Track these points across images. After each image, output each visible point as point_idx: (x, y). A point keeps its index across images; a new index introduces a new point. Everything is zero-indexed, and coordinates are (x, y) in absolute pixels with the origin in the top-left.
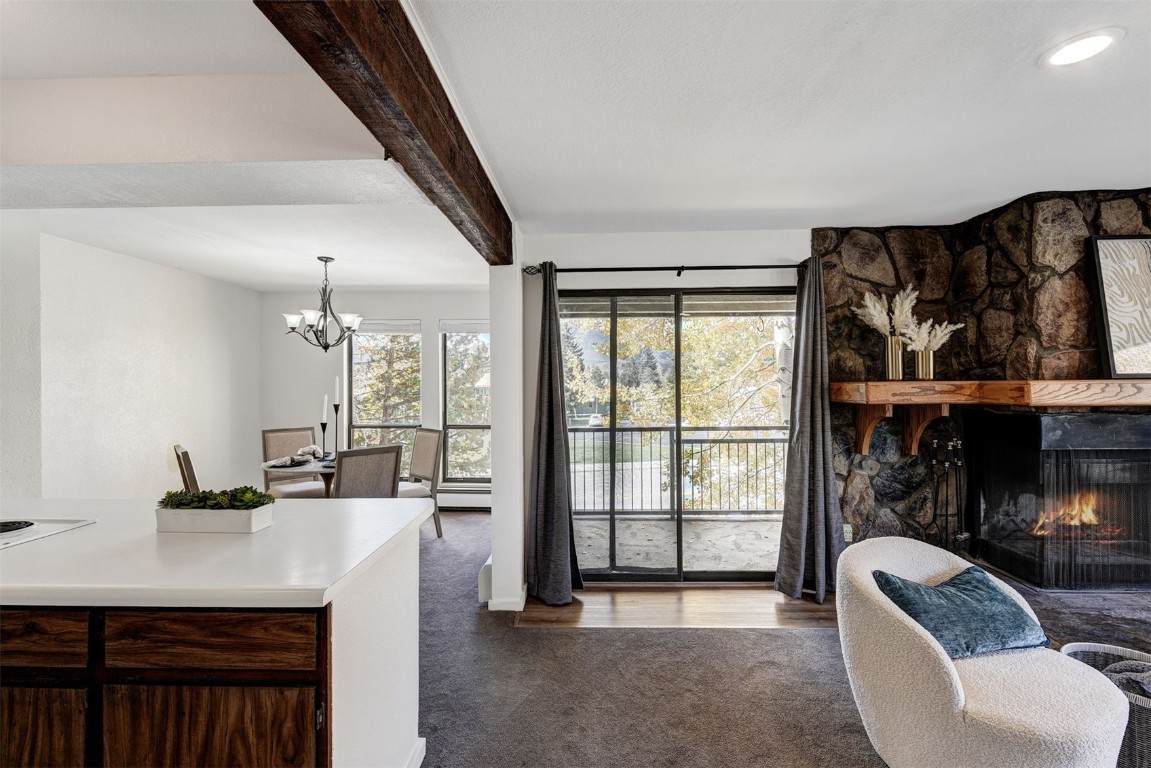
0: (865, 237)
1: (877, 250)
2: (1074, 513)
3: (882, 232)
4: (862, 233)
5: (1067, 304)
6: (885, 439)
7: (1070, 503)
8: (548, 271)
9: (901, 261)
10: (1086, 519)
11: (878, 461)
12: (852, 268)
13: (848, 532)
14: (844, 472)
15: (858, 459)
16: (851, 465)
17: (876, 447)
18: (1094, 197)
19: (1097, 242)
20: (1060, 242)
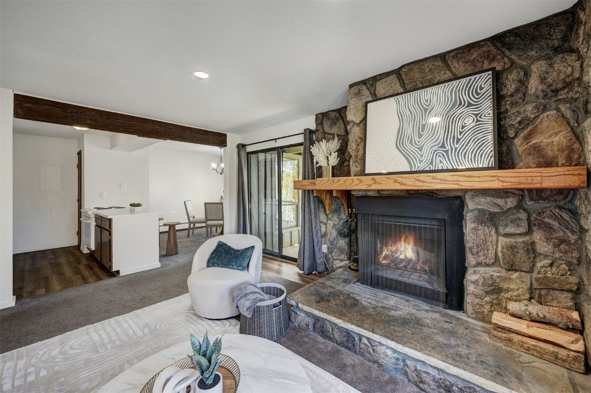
0: (333, 114)
1: (337, 120)
2: (402, 249)
3: (339, 111)
4: (332, 113)
5: (361, 138)
6: (340, 208)
10: (408, 256)
11: (338, 218)
12: (327, 129)
13: (325, 248)
14: (325, 222)
15: (330, 216)
16: (328, 219)
17: (337, 211)
18: (375, 79)
19: (369, 105)
20: (357, 107)
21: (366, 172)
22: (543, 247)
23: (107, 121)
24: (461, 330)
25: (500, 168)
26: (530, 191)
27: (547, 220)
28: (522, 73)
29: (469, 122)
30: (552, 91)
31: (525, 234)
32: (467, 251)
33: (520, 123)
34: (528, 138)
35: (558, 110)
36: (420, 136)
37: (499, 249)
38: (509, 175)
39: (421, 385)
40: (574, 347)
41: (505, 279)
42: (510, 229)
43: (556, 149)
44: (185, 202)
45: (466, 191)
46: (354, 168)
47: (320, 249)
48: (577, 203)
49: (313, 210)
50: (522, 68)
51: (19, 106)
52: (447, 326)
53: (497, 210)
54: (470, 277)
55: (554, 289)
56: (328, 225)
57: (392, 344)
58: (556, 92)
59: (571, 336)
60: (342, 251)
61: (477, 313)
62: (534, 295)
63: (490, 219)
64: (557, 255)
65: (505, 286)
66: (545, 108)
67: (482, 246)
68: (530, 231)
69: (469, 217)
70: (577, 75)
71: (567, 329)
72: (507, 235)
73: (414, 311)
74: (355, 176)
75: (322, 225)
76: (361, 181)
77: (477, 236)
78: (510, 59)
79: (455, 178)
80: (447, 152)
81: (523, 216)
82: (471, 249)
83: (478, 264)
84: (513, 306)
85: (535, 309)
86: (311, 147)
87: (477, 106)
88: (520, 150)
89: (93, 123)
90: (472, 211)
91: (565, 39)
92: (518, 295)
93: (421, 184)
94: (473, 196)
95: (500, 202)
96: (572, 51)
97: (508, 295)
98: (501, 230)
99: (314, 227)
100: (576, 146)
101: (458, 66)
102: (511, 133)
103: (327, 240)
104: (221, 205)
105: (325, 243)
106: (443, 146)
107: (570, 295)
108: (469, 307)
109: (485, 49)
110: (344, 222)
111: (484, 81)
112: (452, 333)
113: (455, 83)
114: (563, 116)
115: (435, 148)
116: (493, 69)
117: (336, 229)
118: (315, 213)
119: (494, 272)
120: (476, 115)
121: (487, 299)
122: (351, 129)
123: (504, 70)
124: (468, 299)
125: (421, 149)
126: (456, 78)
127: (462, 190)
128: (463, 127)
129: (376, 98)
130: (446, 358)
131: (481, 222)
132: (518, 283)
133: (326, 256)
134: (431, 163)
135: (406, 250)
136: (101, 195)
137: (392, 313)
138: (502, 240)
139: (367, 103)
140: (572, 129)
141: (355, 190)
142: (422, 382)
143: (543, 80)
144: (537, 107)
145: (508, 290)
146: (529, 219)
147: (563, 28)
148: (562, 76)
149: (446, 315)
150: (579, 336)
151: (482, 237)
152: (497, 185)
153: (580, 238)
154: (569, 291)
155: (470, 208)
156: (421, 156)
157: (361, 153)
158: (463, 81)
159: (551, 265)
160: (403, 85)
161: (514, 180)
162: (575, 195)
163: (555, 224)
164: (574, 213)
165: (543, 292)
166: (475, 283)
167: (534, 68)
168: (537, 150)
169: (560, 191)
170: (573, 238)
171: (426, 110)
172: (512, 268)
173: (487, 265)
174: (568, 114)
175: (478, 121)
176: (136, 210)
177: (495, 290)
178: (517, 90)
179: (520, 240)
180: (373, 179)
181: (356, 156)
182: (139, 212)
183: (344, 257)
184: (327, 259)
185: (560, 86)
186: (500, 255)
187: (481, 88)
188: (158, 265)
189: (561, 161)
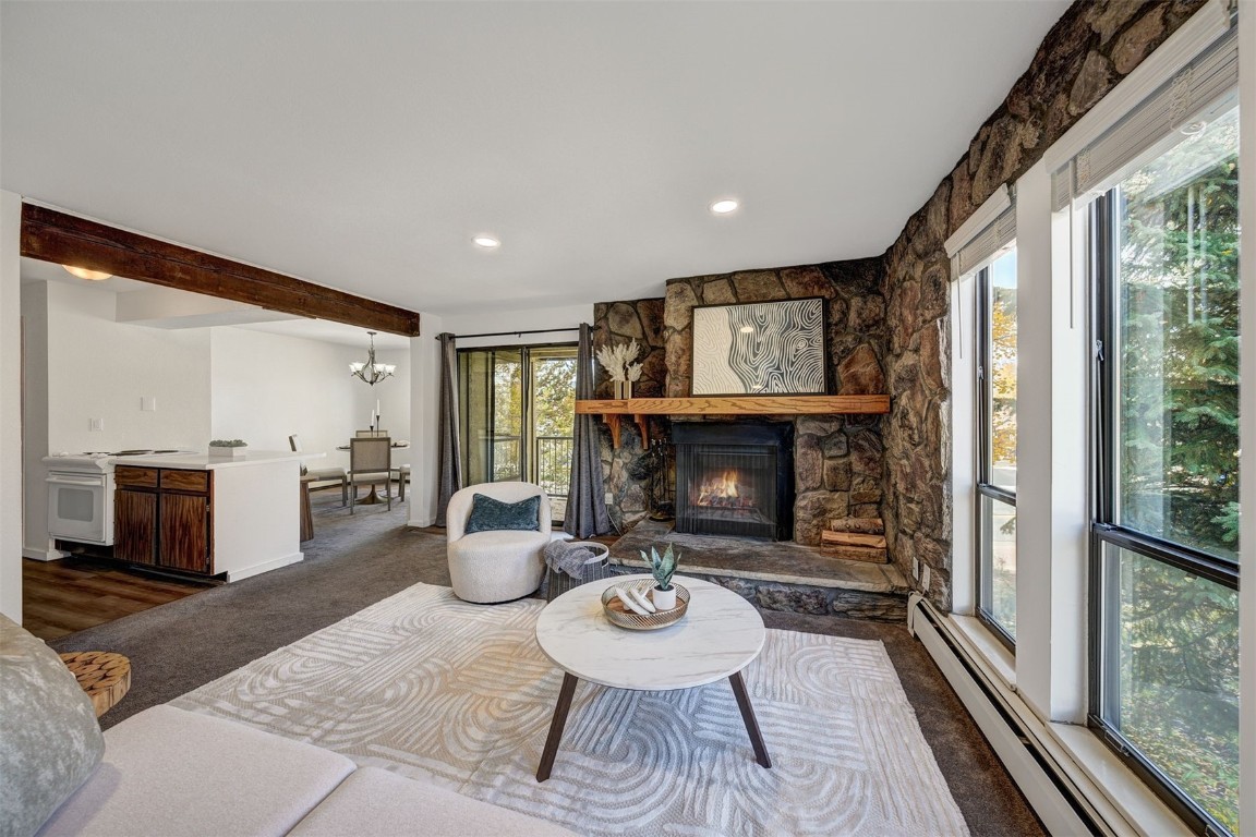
0: (624, 307)
1: (631, 316)
2: (723, 487)
3: (634, 304)
4: (621, 305)
5: (683, 350)
6: (634, 439)
7: (722, 482)
8: (446, 339)
9: (646, 322)
10: (730, 494)
11: (630, 453)
12: (614, 327)
13: (609, 498)
14: (610, 460)
15: (618, 451)
16: (614, 456)
17: (628, 444)
18: (702, 280)
19: (695, 310)
20: (678, 310)
21: (694, 393)
22: (858, 467)
23: (215, 275)
24: (797, 554)
25: (829, 394)
26: (849, 415)
27: (860, 442)
28: (844, 305)
29: (802, 345)
30: (866, 326)
31: (844, 456)
32: (797, 477)
33: (843, 352)
34: (848, 366)
35: (869, 344)
36: (755, 355)
37: (825, 472)
38: (838, 400)
39: (774, 606)
40: (880, 545)
41: (828, 500)
42: (834, 452)
43: (868, 378)
44: (291, 438)
45: (796, 416)
46: (672, 385)
47: (602, 499)
48: (881, 426)
49: (592, 444)
50: (844, 300)
51: (33, 230)
52: (784, 553)
53: (823, 435)
54: (800, 503)
55: (865, 503)
56: (615, 464)
57: (745, 574)
58: (868, 327)
59: (877, 538)
60: (635, 499)
61: (805, 538)
62: (852, 511)
63: (817, 443)
64: (867, 473)
65: (829, 506)
66: (860, 342)
67: (811, 470)
68: (848, 454)
69: (799, 442)
70: (882, 315)
71: (875, 533)
72: (831, 458)
73: (750, 548)
74: (675, 397)
75: (604, 466)
76: (692, 404)
77: (807, 460)
78: (836, 290)
79: (794, 402)
80: (782, 374)
81: (844, 439)
82: (800, 474)
83: (807, 489)
84: (836, 523)
85: (852, 522)
86: (598, 352)
87: (810, 331)
88: (842, 377)
89: (188, 278)
90: (802, 436)
91: (875, 282)
92: (839, 514)
93: (761, 408)
94: (804, 421)
95: (826, 426)
96: (880, 294)
97: (831, 515)
98: (827, 453)
99: (593, 469)
100: (881, 377)
101: (793, 287)
102: (836, 362)
103: (612, 487)
104: (386, 443)
105: (610, 491)
106: (778, 368)
107: (875, 506)
108: (798, 535)
109: (815, 274)
110: (639, 459)
111: (815, 307)
112: (791, 557)
113: (789, 303)
114: (873, 350)
115: (770, 370)
116: (823, 297)
117: (627, 470)
118: (595, 447)
119: (821, 495)
120: (808, 340)
121: (815, 522)
122: (669, 336)
123: (831, 299)
124: (798, 526)
125: (756, 369)
126: (789, 299)
127: (793, 415)
128: (797, 350)
129: (703, 304)
130: (794, 573)
131: (811, 447)
132: (839, 502)
133: (610, 508)
134: (767, 386)
135: (728, 487)
136: (92, 425)
137: (730, 552)
138: (828, 463)
139: (693, 307)
140: (878, 360)
141: (673, 415)
142: (775, 602)
143: (859, 315)
144: (855, 339)
145: (831, 511)
146: (848, 442)
147: (874, 272)
148: (873, 315)
149: (778, 546)
150: (881, 537)
151: (811, 461)
152: (828, 410)
153: (882, 456)
154: (875, 503)
155: (801, 433)
156: (757, 377)
157: (683, 368)
158: (797, 303)
159: (863, 481)
160: (735, 294)
161: (842, 405)
162: (880, 419)
163: (866, 444)
164: (879, 435)
165: (857, 507)
166: (804, 508)
167: (853, 302)
168: (854, 378)
169: (871, 416)
170: (878, 456)
171: (761, 327)
172: (834, 490)
173: (814, 489)
174: (876, 348)
175: (810, 346)
176: (235, 454)
177: (821, 512)
178: (841, 321)
179: (841, 461)
180: (707, 402)
181: (676, 372)
182: (242, 459)
183: (638, 507)
184: (613, 514)
185: (871, 322)
186: (825, 477)
187: (813, 314)
188: (299, 556)
189: (871, 389)
